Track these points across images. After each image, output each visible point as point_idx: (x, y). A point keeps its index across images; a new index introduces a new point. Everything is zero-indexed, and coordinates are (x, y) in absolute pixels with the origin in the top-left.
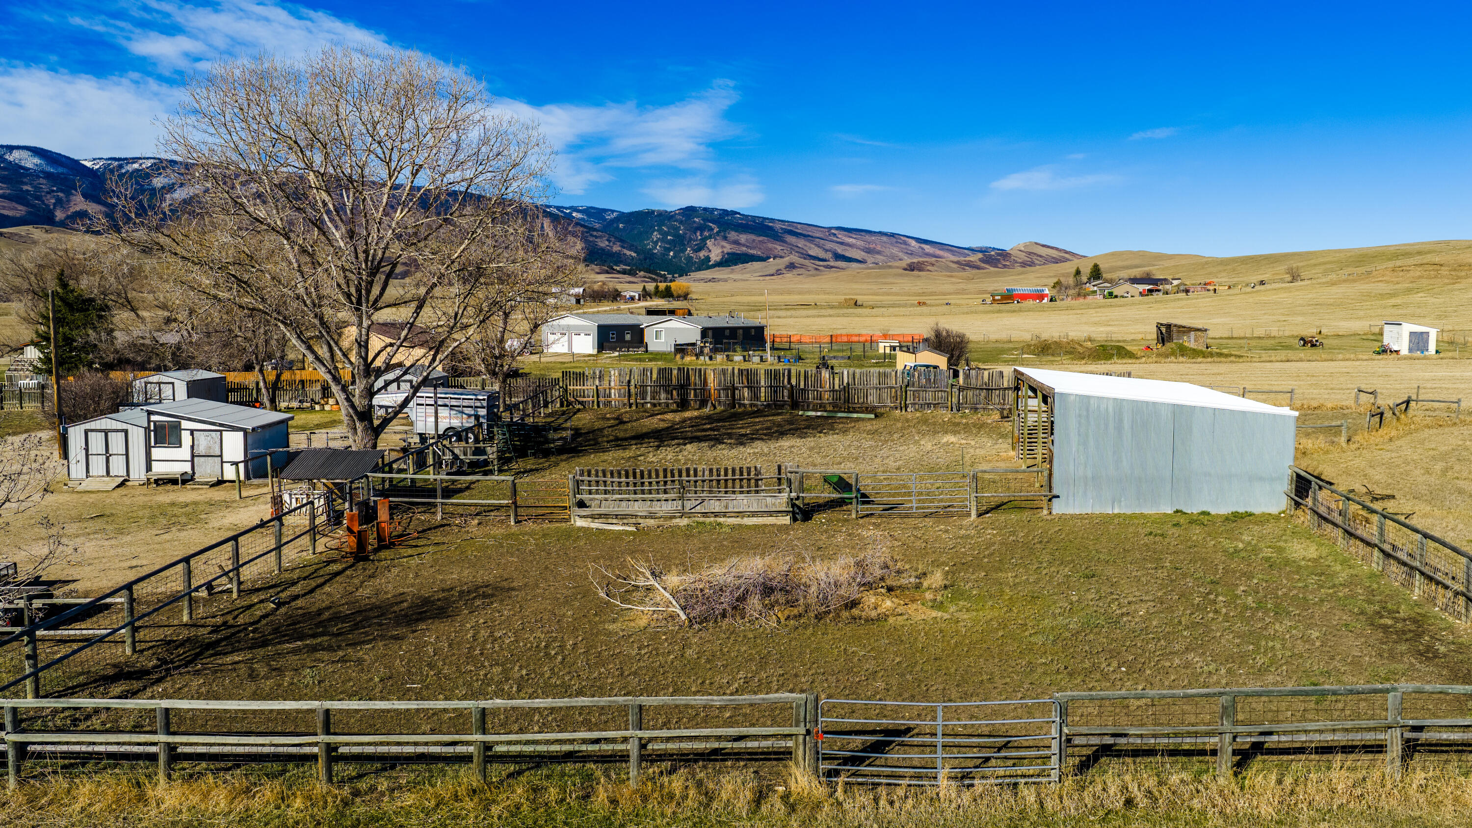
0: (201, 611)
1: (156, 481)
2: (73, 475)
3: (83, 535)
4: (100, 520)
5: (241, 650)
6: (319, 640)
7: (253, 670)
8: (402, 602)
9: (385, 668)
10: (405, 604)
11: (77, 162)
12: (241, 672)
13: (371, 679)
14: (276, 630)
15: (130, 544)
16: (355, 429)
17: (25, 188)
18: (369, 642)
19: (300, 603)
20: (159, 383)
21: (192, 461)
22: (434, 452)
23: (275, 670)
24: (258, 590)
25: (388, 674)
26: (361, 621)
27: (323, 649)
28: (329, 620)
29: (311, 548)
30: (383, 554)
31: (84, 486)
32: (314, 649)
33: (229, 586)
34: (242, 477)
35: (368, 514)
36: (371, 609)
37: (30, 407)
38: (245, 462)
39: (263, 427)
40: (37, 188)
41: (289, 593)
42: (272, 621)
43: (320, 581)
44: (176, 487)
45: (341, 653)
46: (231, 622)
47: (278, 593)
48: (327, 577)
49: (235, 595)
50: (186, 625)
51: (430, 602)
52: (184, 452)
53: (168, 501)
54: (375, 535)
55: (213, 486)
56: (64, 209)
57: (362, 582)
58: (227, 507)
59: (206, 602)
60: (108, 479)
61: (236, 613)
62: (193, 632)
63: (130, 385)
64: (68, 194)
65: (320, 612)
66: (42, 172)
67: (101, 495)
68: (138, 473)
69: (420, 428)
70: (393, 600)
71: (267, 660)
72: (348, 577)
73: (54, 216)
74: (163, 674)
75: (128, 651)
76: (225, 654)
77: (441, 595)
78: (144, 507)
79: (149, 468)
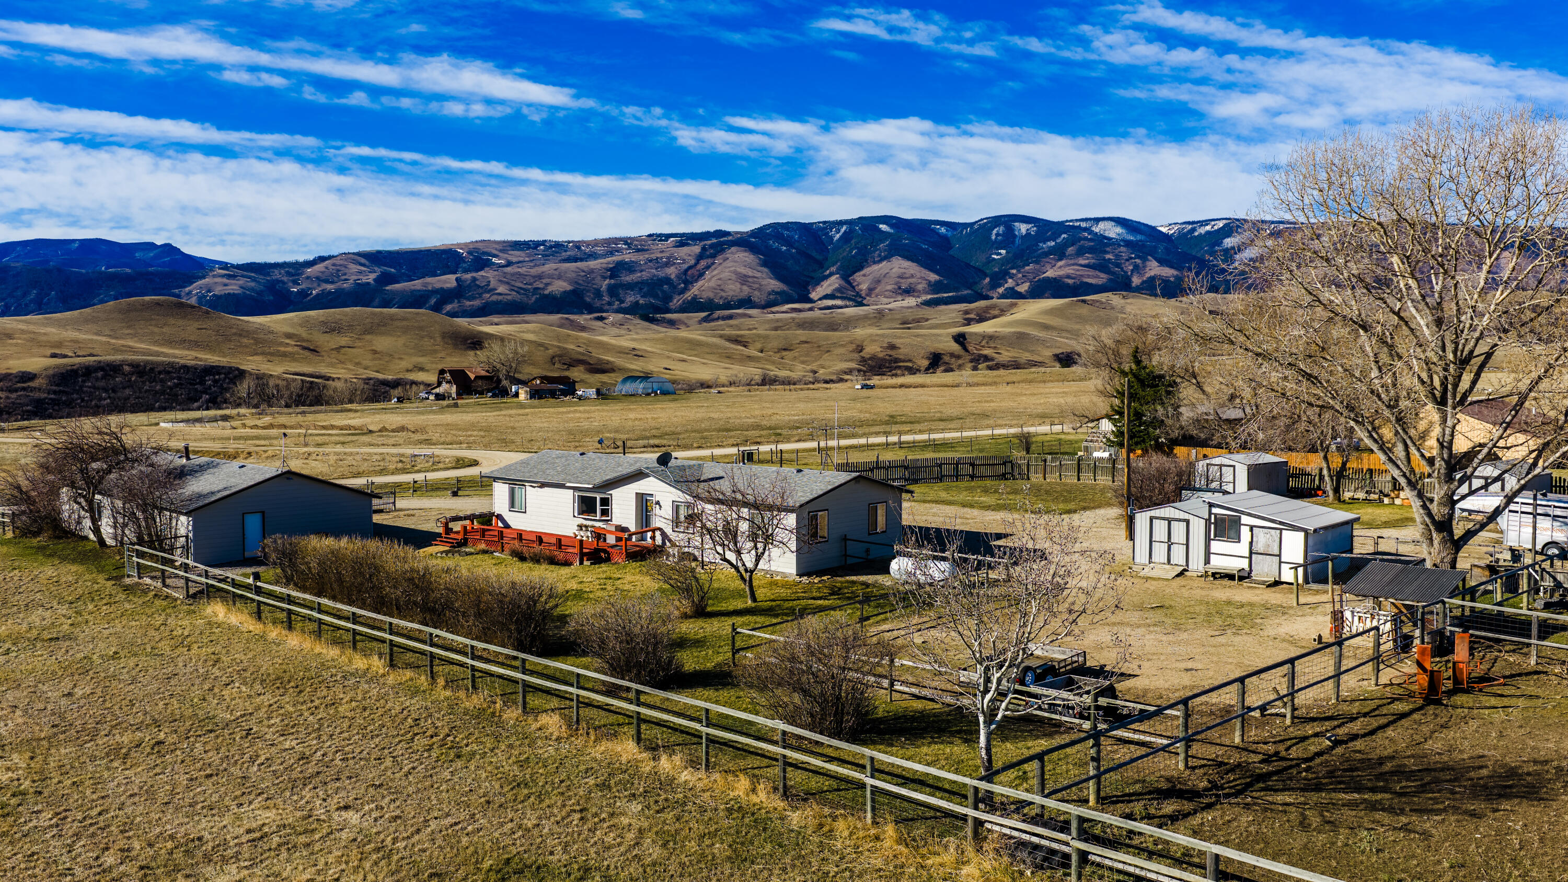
0: (1253, 733)
1: (1214, 574)
2: (1137, 560)
3: (1144, 625)
4: (1159, 611)
5: (1292, 789)
6: (1379, 796)
7: (1305, 817)
8: (1481, 767)
9: (1457, 851)
10: (1484, 772)
11: (1153, 229)
12: (1292, 817)
13: (1439, 862)
14: (1331, 774)
15: (1187, 643)
16: (1431, 540)
17: (1108, 256)
18: (1438, 812)
19: (1358, 744)
20: (1221, 466)
21: (1250, 558)
22: (1530, 575)
23: (1329, 822)
24: (1313, 720)
25: (1461, 861)
26: (1429, 783)
27: (1383, 810)
28: (1392, 773)
29: (1373, 678)
30: (1460, 699)
31: (1147, 572)
32: (1373, 807)
33: (1283, 710)
34: (1301, 580)
35: (1443, 646)
36: (1442, 770)
37: (1104, 480)
38: (1305, 566)
39: (1325, 528)
40: (1118, 256)
41: (1347, 731)
42: (1327, 761)
43: (1383, 721)
44: (1232, 583)
45: (1404, 819)
46: (1283, 754)
47: (1335, 728)
48: (1391, 718)
49: (1288, 721)
50: (1237, 747)
51: (1517, 774)
52: (1242, 548)
53: (1224, 599)
54: (1450, 672)
55: (1269, 586)
56: (1141, 275)
57: (1433, 732)
58: (1284, 614)
59: (1260, 725)
60: (1167, 567)
61: (1289, 743)
62: (1244, 757)
63: (1192, 465)
64: (1144, 260)
65: (1381, 761)
66: (1123, 240)
67: (1161, 582)
68: (1197, 564)
69: (1512, 540)
70: (1469, 763)
71: (1322, 808)
72: (1415, 721)
73: (1130, 281)
74: (1214, 799)
75: (1181, 766)
76: (1276, 791)
77: (1532, 768)
78: (1201, 602)
79: (1207, 561)
